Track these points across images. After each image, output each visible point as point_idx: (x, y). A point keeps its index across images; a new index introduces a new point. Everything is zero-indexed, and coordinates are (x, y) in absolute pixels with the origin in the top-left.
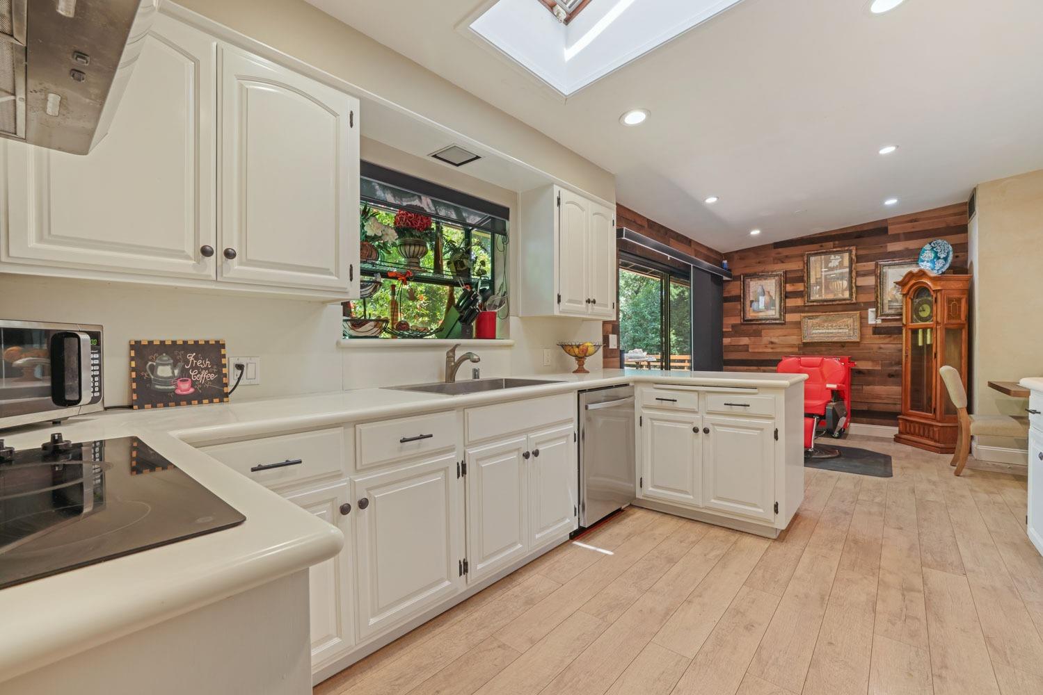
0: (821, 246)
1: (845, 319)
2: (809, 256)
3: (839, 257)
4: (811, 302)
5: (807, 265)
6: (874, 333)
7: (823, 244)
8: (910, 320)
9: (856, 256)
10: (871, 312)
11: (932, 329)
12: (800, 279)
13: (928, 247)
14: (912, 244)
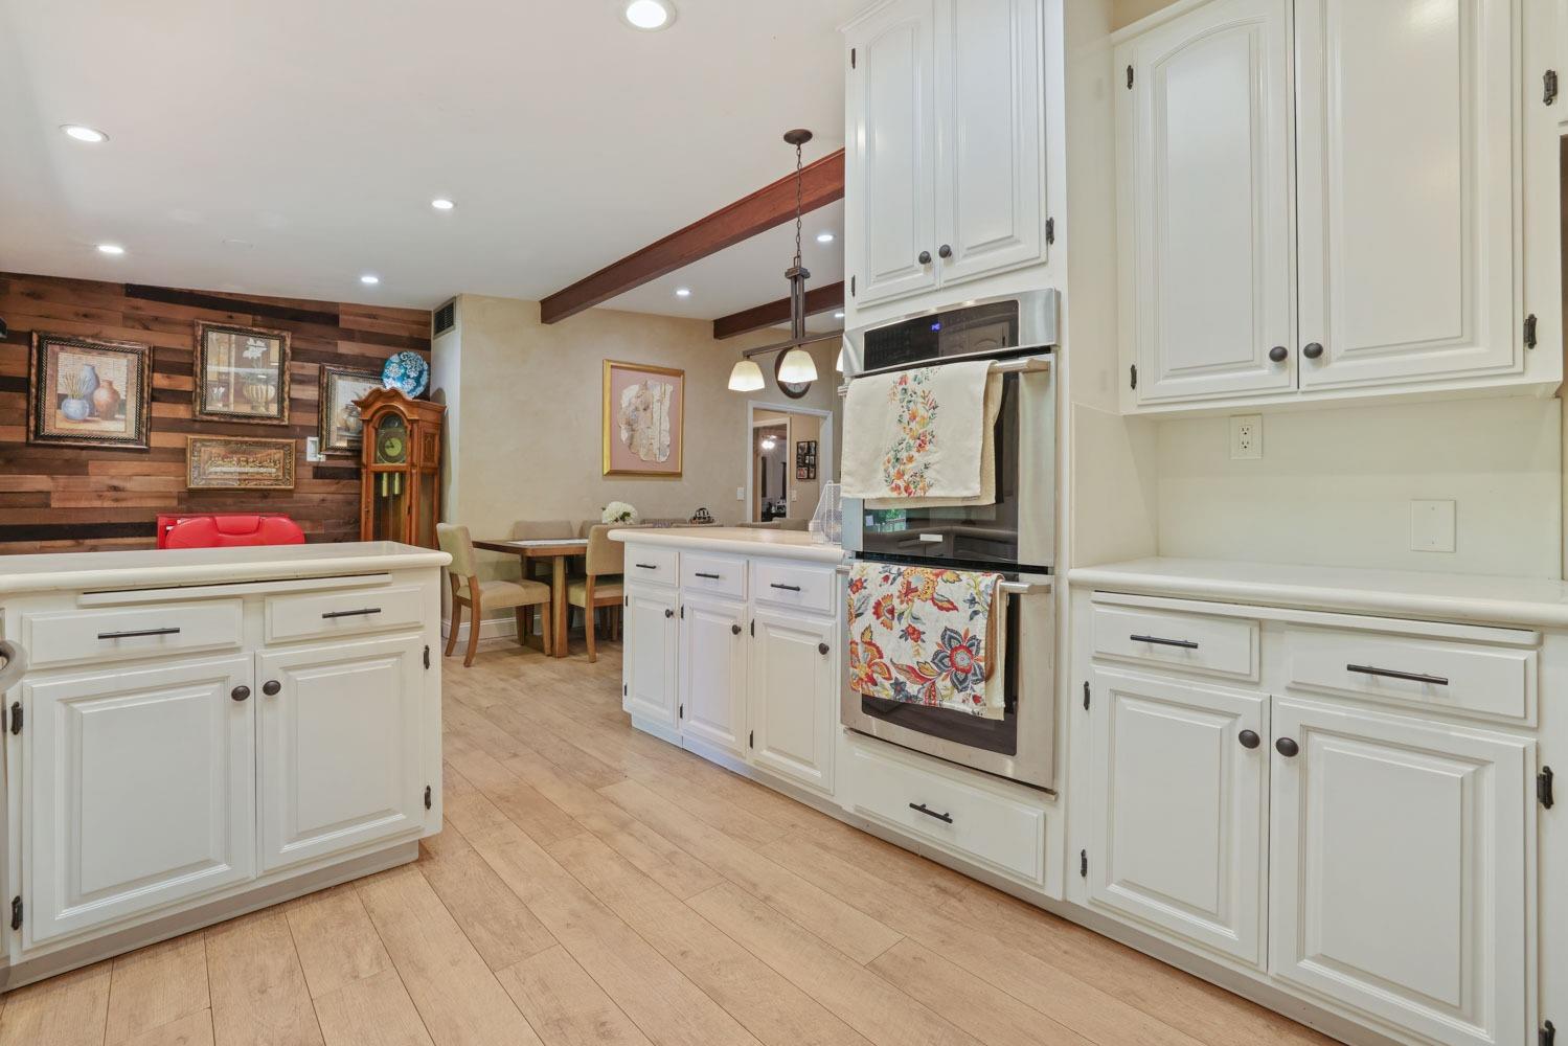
0: (231, 317)
1: (269, 451)
2: (207, 328)
3: (263, 345)
4: (207, 414)
5: (202, 346)
6: (316, 476)
7: (234, 315)
8: (373, 460)
9: (292, 349)
10: (311, 443)
11: (402, 475)
12: (188, 370)
13: (395, 358)
14: (372, 350)
